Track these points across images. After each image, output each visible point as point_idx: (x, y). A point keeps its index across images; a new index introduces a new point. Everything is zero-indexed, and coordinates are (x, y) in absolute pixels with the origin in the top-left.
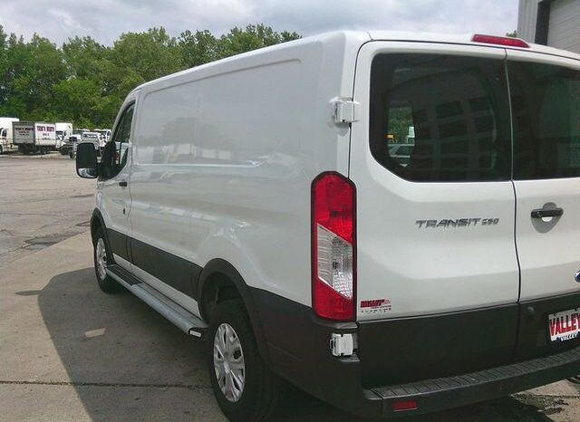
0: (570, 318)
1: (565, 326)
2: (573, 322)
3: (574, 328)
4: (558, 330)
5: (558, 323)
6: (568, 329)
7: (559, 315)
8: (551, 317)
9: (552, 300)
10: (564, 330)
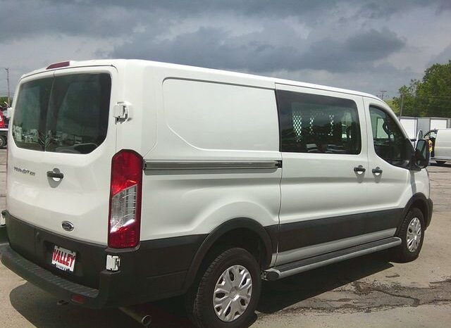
0: (67, 255)
1: (62, 259)
2: (68, 260)
3: (67, 264)
4: (58, 259)
5: (59, 255)
6: (64, 263)
7: (61, 249)
8: (56, 248)
9: (59, 237)
10: (61, 262)
